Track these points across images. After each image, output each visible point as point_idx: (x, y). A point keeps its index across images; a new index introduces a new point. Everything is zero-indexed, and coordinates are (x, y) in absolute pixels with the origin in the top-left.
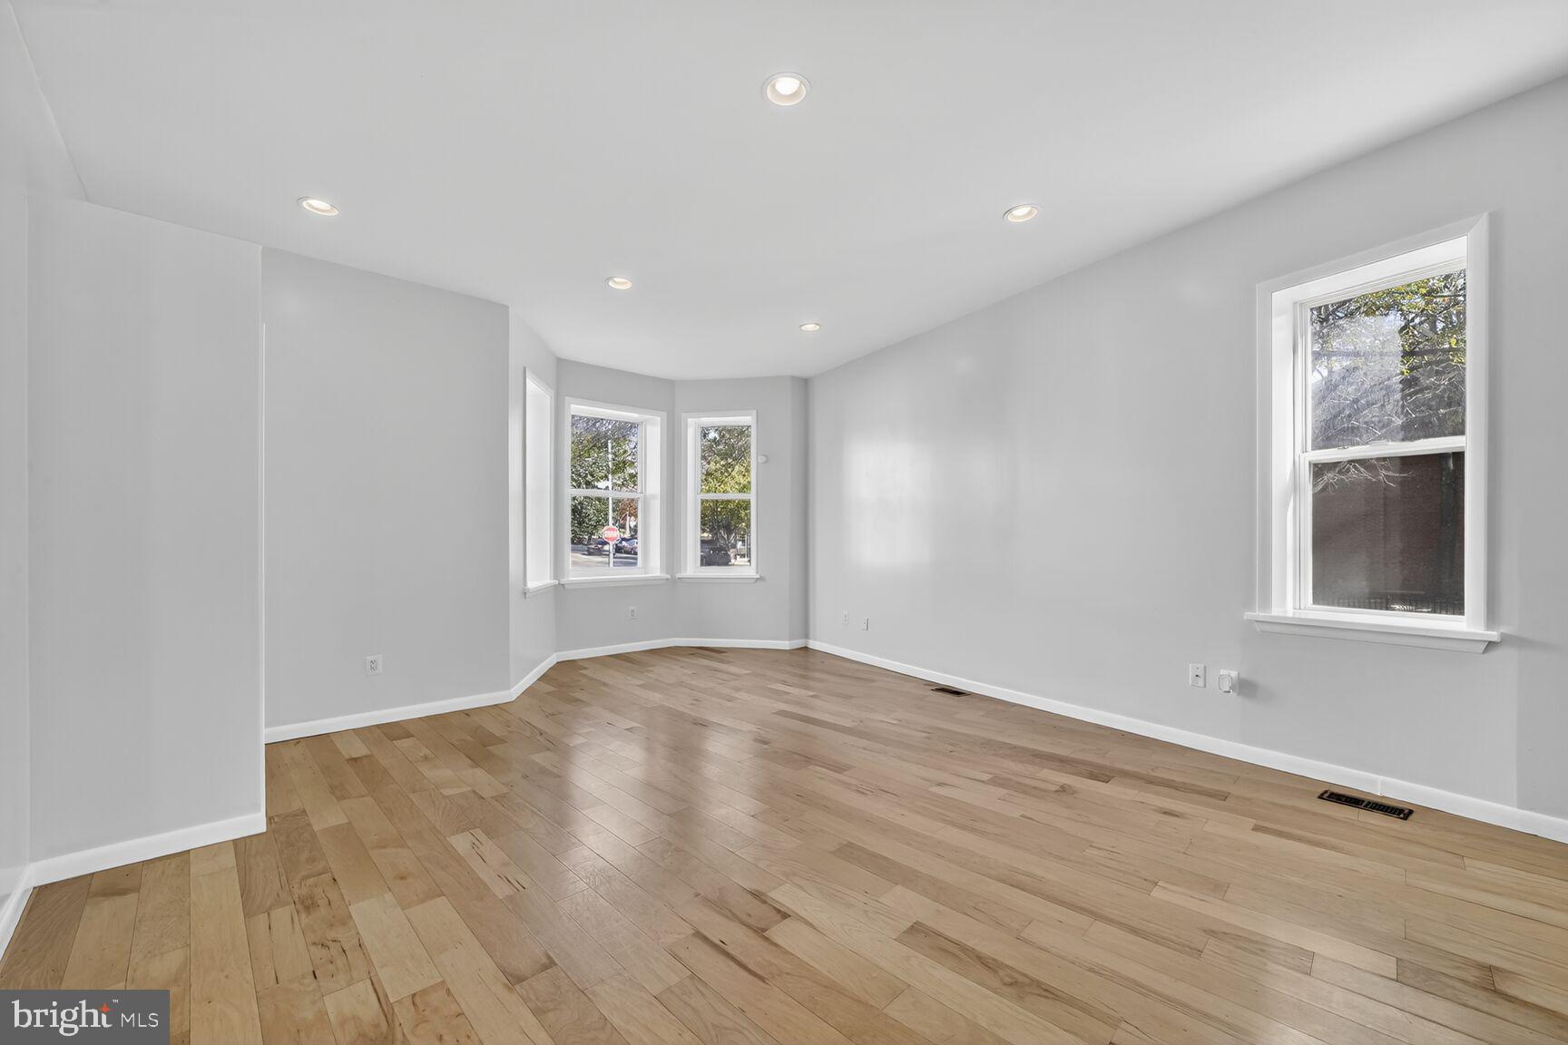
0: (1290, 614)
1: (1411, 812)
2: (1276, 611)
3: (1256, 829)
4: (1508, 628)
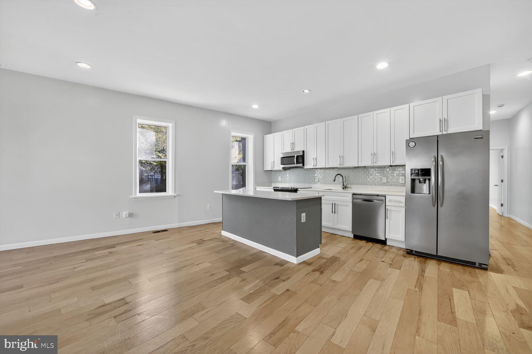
0: (135, 196)
1: (167, 230)
4: (177, 193)
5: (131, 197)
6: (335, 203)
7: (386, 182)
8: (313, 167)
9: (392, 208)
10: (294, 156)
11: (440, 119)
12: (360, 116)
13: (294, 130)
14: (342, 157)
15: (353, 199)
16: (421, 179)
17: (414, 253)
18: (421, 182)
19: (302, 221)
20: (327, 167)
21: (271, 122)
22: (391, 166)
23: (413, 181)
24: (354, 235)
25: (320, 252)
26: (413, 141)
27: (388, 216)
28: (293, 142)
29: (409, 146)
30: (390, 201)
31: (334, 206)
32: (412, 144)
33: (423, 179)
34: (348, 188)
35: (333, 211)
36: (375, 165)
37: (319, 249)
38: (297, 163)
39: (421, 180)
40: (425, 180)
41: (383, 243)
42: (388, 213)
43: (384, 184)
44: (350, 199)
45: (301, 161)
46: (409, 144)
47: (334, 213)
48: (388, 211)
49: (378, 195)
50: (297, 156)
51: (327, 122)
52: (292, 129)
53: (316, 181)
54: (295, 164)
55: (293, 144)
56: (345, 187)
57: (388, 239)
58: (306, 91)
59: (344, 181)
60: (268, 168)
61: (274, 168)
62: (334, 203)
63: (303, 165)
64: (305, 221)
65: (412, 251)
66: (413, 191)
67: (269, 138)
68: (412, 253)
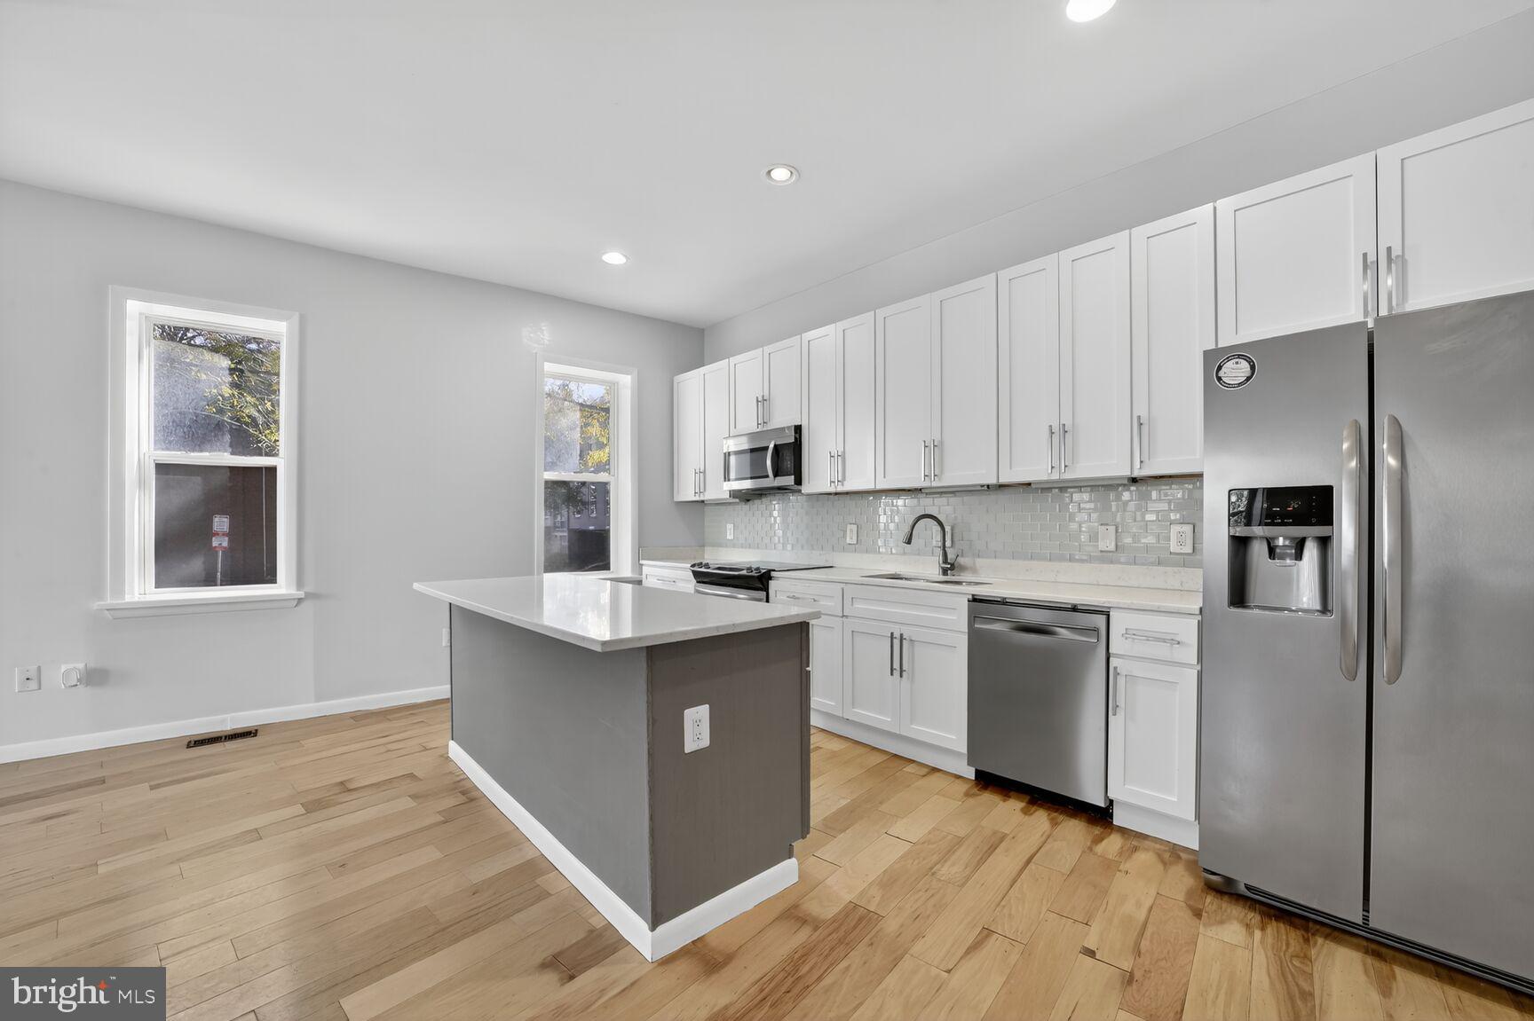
0: (136, 599)
1: (256, 730)
2: (128, 598)
3: (152, 788)
4: (309, 588)
5: (96, 605)
6: (901, 635)
7: (1112, 547)
8: (832, 490)
9: (1137, 669)
10: (766, 448)
11: (1365, 255)
12: (1005, 274)
13: (767, 349)
14: (935, 449)
15: (973, 617)
16: (1281, 539)
17: (1242, 890)
18: (1278, 551)
19: (690, 747)
20: (880, 487)
21: (703, 330)
22: (1134, 480)
23: (1240, 545)
24: (976, 770)
25: (799, 877)
26: (1239, 356)
27: (1121, 703)
28: (766, 393)
29: (1219, 379)
30: (1128, 633)
31: (896, 642)
32: (1235, 371)
33: (1292, 539)
34: (963, 568)
35: (897, 665)
36: (1068, 476)
37: (793, 860)
38: (776, 475)
39: (1281, 541)
40: (1300, 545)
41: (1100, 816)
42: (1121, 687)
43: (1106, 558)
44: (958, 617)
45: (788, 463)
46: (1220, 368)
47: (897, 673)
48: (1121, 681)
49: (1074, 609)
50: (775, 445)
51: (881, 313)
52: (762, 346)
53: (848, 541)
54: (767, 476)
55: (763, 402)
56: (949, 567)
57: (1118, 802)
58: (780, 174)
59: (948, 543)
60: (688, 493)
61: (706, 493)
62: (897, 635)
63: (799, 481)
64: (705, 742)
65: (1229, 881)
66: (1239, 594)
67: (692, 383)
68: (1233, 892)
